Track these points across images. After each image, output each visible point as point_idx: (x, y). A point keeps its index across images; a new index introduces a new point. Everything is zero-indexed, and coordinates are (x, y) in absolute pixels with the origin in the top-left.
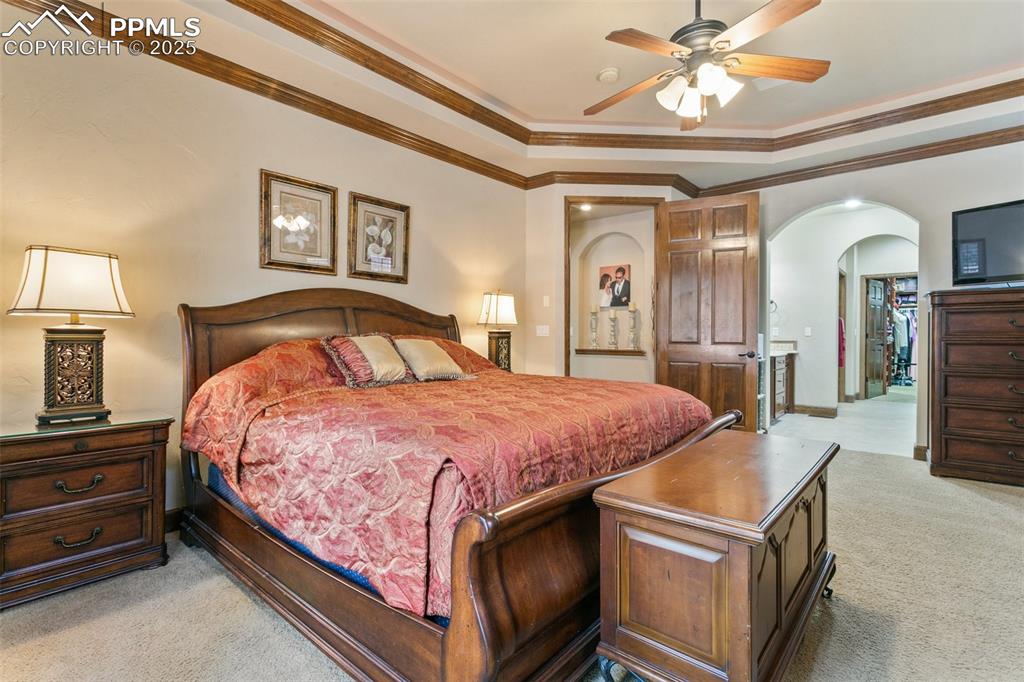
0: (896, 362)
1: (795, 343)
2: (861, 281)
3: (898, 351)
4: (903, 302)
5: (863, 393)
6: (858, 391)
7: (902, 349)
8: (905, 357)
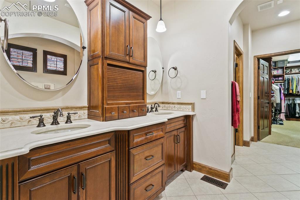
0: (274, 111)
1: (193, 104)
2: (254, 59)
3: (275, 105)
4: (276, 80)
5: (256, 137)
6: (253, 135)
7: (277, 104)
8: (279, 109)
